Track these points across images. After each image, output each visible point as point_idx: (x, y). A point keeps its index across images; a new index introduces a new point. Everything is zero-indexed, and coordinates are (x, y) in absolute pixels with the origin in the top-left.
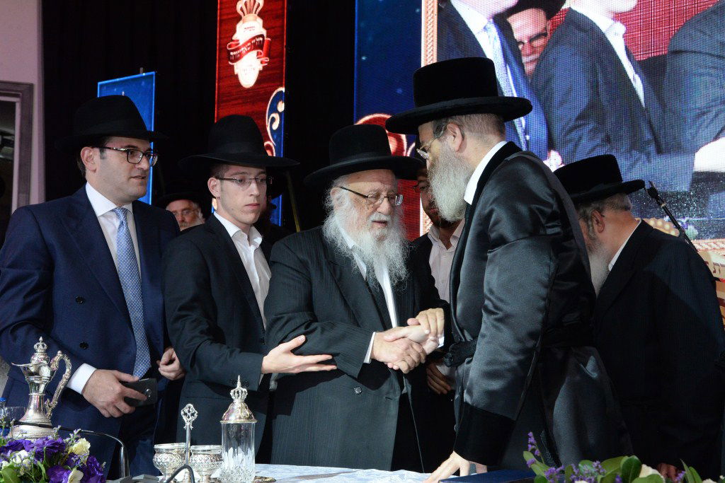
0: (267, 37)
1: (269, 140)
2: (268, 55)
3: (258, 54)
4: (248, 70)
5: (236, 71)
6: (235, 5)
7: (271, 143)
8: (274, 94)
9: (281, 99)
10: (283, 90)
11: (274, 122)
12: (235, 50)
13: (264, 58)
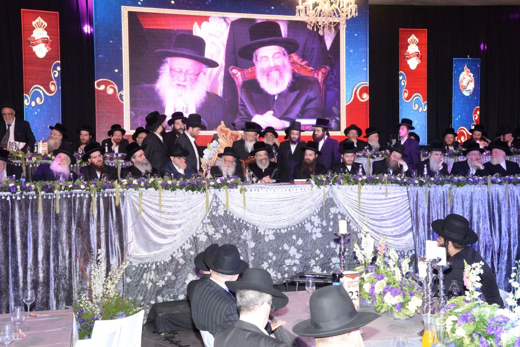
0: (50, 39)
1: (53, 80)
2: (51, 47)
3: (45, 45)
4: (41, 51)
5: (34, 50)
6: (32, 22)
7: (55, 82)
8: (55, 63)
9: (58, 65)
10: (59, 62)
11: (56, 73)
12: (33, 41)
13: (49, 48)
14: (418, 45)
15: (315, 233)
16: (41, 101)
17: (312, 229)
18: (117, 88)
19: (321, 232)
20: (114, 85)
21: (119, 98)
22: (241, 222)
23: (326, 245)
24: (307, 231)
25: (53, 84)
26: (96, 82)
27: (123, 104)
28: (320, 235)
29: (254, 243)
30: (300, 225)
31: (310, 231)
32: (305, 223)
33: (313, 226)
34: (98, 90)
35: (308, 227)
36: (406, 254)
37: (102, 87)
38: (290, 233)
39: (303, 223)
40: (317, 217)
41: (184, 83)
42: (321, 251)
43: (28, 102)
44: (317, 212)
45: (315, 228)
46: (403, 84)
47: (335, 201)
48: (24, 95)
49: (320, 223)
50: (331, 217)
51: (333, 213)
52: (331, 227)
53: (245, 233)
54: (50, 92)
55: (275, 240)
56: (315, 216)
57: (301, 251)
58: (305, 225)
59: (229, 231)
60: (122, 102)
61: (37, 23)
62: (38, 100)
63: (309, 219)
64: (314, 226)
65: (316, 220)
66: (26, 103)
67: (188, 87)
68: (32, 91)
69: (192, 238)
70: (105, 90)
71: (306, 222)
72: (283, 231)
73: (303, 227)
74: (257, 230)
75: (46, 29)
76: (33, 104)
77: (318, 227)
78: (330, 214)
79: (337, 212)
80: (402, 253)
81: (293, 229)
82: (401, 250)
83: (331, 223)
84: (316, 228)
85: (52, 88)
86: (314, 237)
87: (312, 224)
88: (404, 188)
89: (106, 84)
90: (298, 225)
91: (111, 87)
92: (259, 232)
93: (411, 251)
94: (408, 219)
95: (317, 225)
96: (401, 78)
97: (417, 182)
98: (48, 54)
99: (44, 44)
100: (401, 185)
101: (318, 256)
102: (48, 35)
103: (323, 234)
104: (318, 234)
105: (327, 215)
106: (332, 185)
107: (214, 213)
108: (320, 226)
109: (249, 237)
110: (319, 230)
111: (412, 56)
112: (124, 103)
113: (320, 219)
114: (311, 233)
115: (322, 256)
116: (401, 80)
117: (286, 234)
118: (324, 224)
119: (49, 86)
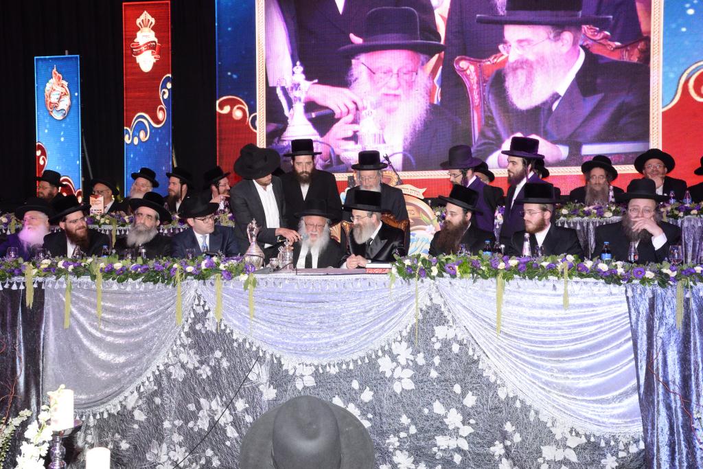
0: (158, 43)
1: (161, 104)
2: (159, 54)
3: (152, 52)
4: (146, 61)
5: (138, 61)
6: (136, 21)
7: (163, 106)
8: (164, 78)
9: (169, 81)
10: (170, 75)
11: (165, 94)
12: (137, 48)
13: (156, 56)
15: (400, 379)
16: (146, 136)
17: (393, 371)
18: (247, 109)
19: (411, 378)
20: (243, 104)
21: (250, 124)
22: (247, 346)
23: (423, 406)
24: (384, 373)
25: (161, 109)
26: (218, 102)
27: (256, 134)
28: (409, 385)
29: (275, 391)
30: (367, 361)
31: (388, 375)
32: (378, 357)
33: (395, 364)
34: (220, 114)
35: (385, 364)
36: (621, 446)
37: (227, 109)
38: (348, 375)
39: (374, 357)
40: (404, 344)
41: (397, 92)
42: (413, 419)
43: (129, 139)
44: (404, 334)
45: (399, 368)
47: (446, 313)
48: (125, 128)
49: (412, 357)
50: (437, 346)
51: (440, 338)
52: (436, 369)
53: (256, 369)
54: (158, 122)
55: (314, 388)
56: (400, 342)
57: (370, 416)
58: (379, 361)
59: (225, 364)
60: (254, 130)
61: (142, 20)
62: (142, 134)
63: (387, 348)
64: (398, 364)
65: (403, 352)
66: (127, 140)
67: (403, 97)
68: (134, 123)
69: (157, 373)
70: (231, 113)
71: (380, 353)
72: (333, 371)
73: (373, 364)
74: (281, 365)
75: (153, 29)
76: (136, 141)
77: (407, 366)
78: (434, 340)
79: (450, 336)
80: (612, 443)
81: (351, 367)
82: (607, 436)
83: (437, 360)
84: (403, 368)
85: (160, 115)
86: (397, 388)
87: (394, 358)
88: (618, 290)
89: (232, 103)
90: (362, 359)
91: (238, 108)
92: (284, 368)
93: (636, 442)
94: (627, 364)
95: (403, 362)
97: (649, 274)
98: (155, 65)
99: (150, 52)
100: (608, 282)
101: (407, 429)
102: (156, 36)
103: (415, 383)
104: (404, 382)
105: (427, 342)
106: (437, 278)
107: (198, 327)
108: (411, 364)
109: (265, 377)
110: (409, 373)
112: (257, 131)
113: (410, 350)
114: (391, 379)
115: (413, 430)
117: (337, 376)
118: (421, 359)
119: (156, 112)
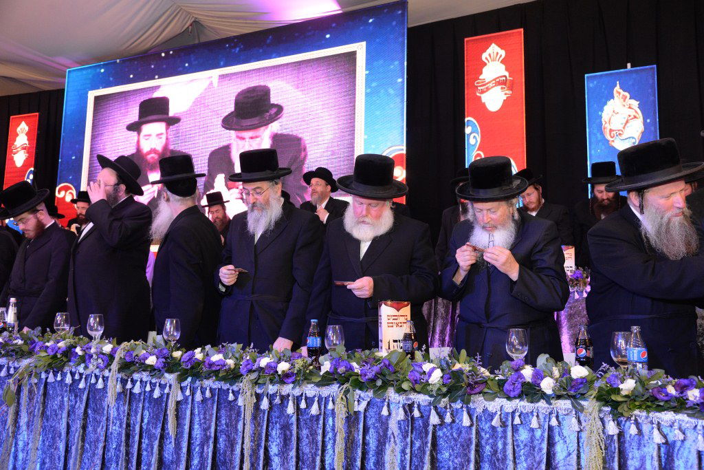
0: (29, 144)
14: (503, 62)
20: (72, 189)
26: (57, 188)
37: (63, 193)
46: (472, 141)
70: (64, 198)
89: (66, 189)
91: (69, 193)
96: (468, 130)
111: (491, 85)
116: (469, 135)
